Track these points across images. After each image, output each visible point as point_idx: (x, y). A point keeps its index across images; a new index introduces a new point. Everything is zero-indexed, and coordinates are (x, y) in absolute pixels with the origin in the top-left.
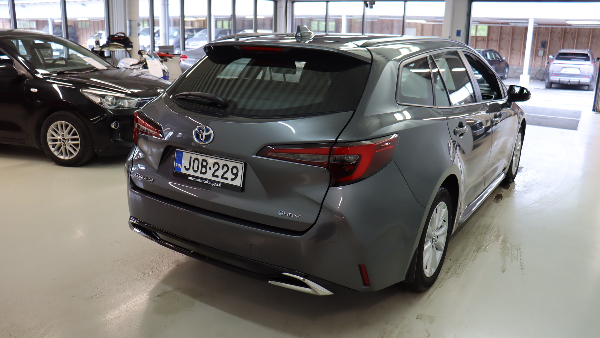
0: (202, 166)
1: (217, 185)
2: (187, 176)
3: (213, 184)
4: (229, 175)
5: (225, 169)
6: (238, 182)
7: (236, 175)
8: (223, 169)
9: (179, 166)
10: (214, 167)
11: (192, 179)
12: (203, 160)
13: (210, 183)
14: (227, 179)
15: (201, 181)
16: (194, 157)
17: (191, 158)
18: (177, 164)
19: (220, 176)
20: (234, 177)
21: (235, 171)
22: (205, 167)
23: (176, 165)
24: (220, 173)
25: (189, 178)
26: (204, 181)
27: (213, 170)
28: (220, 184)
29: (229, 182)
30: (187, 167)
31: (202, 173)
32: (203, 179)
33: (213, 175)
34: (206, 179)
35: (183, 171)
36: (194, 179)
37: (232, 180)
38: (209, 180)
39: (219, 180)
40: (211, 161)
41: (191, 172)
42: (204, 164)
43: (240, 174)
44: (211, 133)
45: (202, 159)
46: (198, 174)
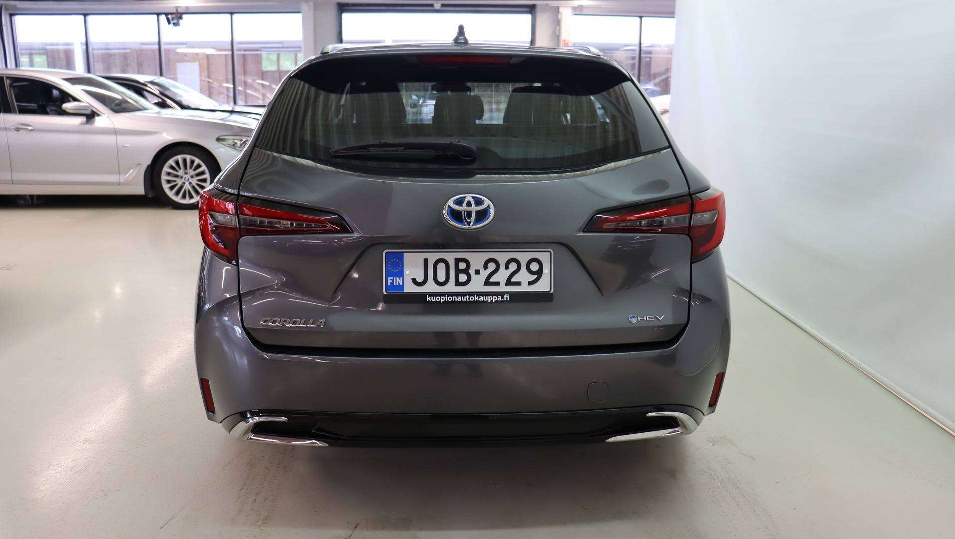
0: (458, 271)
1: (500, 298)
2: (423, 296)
3: (489, 299)
4: (524, 276)
5: (513, 267)
6: (544, 285)
7: (539, 273)
8: (507, 267)
9: (398, 281)
10: (485, 267)
11: (434, 299)
12: (457, 261)
13: (481, 299)
14: (519, 284)
15: (460, 299)
16: (433, 257)
17: (426, 261)
18: (389, 278)
19: (503, 282)
20: (535, 277)
21: (535, 267)
22: (466, 271)
23: (389, 281)
24: (502, 276)
25: (428, 299)
26: (468, 297)
27: (484, 274)
28: (505, 297)
29: (525, 288)
30: (420, 279)
31: (458, 283)
32: (463, 294)
33: (487, 283)
34: (471, 294)
35: (410, 288)
36: (442, 299)
37: (531, 283)
38: (479, 294)
39: (502, 288)
40: (476, 259)
41: (430, 287)
42: (462, 266)
43: (546, 271)
44: (488, 206)
45: (455, 259)
46: (451, 287)
